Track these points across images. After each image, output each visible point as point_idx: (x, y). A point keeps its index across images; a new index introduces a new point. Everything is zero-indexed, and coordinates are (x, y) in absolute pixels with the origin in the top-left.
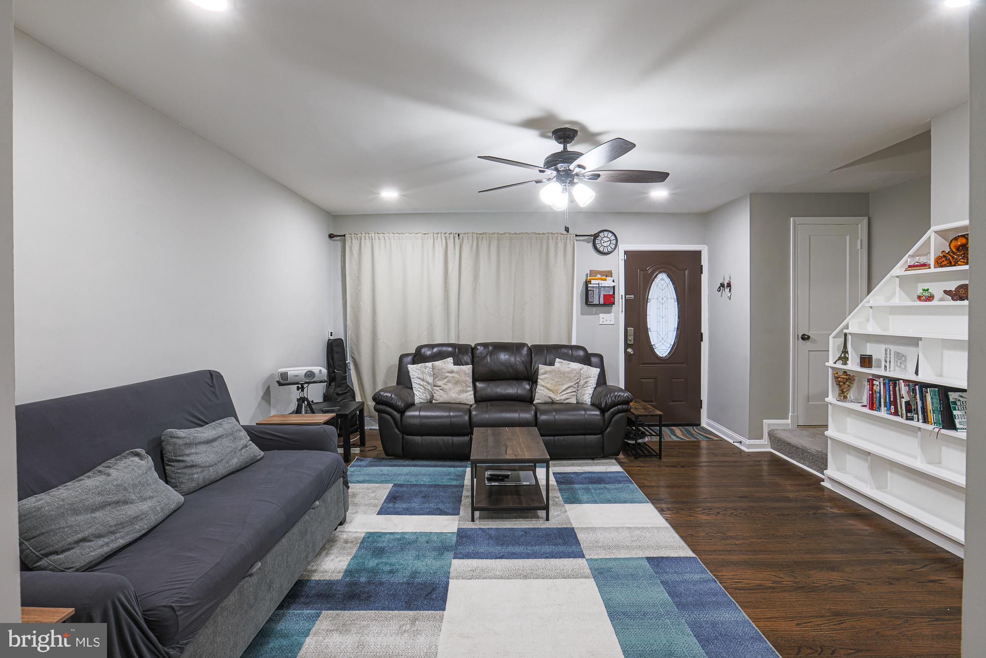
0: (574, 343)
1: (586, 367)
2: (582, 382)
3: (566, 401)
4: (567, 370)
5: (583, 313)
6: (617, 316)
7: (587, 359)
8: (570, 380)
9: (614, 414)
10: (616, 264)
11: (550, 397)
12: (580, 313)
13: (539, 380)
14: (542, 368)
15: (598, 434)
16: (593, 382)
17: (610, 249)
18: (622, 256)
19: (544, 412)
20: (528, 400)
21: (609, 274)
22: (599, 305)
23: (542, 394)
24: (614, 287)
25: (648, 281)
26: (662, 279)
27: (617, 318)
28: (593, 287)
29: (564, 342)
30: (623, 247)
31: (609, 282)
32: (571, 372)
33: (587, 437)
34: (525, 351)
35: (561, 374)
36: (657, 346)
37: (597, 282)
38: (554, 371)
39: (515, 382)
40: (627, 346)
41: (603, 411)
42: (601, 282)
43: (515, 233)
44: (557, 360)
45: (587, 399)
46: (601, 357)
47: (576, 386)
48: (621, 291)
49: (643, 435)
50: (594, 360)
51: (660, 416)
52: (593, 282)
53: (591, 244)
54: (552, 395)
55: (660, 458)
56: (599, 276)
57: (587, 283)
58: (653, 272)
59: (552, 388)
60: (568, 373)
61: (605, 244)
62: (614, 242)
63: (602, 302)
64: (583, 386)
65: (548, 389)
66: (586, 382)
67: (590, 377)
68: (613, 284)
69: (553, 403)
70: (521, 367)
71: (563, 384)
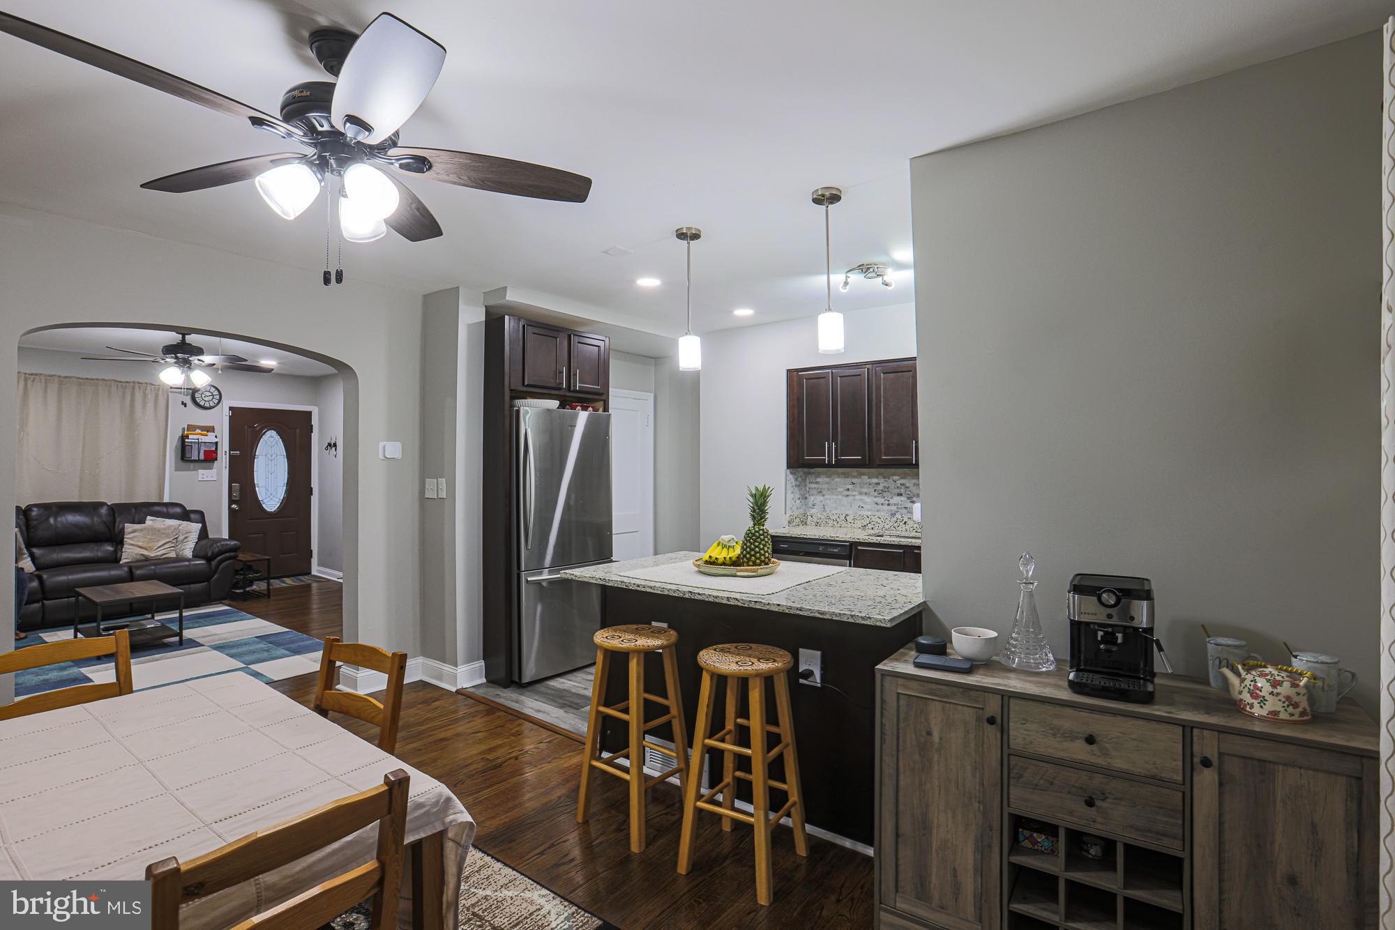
0: (166, 500)
1: (185, 523)
2: (181, 538)
3: (164, 557)
4: (163, 526)
5: (176, 470)
6: (220, 471)
7: (185, 515)
8: (167, 536)
9: (221, 562)
10: (220, 420)
11: (142, 555)
12: (173, 469)
13: (125, 540)
14: (129, 527)
15: (204, 582)
16: (194, 537)
17: (212, 404)
18: (226, 413)
19: (138, 568)
20: (114, 560)
21: (211, 429)
22: (198, 461)
23: (130, 552)
24: (217, 443)
25: (257, 437)
26: (271, 437)
27: (219, 474)
28: (192, 442)
29: (154, 500)
30: (227, 404)
31: (210, 438)
32: (169, 527)
33: (192, 586)
34: (104, 511)
35: (158, 532)
36: (265, 501)
37: (196, 437)
38: (145, 529)
39: (92, 545)
40: (231, 502)
41: (209, 560)
42: (200, 437)
43: (87, 379)
44: (149, 518)
45: (188, 553)
46: (201, 514)
47: (175, 541)
48: (225, 446)
49: (251, 584)
50: (192, 516)
51: (269, 559)
52: (190, 437)
53: (189, 397)
54: (145, 553)
55: (269, 597)
56: (198, 431)
57: (183, 438)
58: (262, 429)
59: (144, 546)
60: (164, 529)
61: (206, 399)
62: (218, 397)
63: (202, 457)
64: (182, 541)
65: (140, 547)
66: (186, 538)
67: (190, 532)
68: (216, 440)
69: (147, 559)
70: (102, 528)
71: (158, 541)
